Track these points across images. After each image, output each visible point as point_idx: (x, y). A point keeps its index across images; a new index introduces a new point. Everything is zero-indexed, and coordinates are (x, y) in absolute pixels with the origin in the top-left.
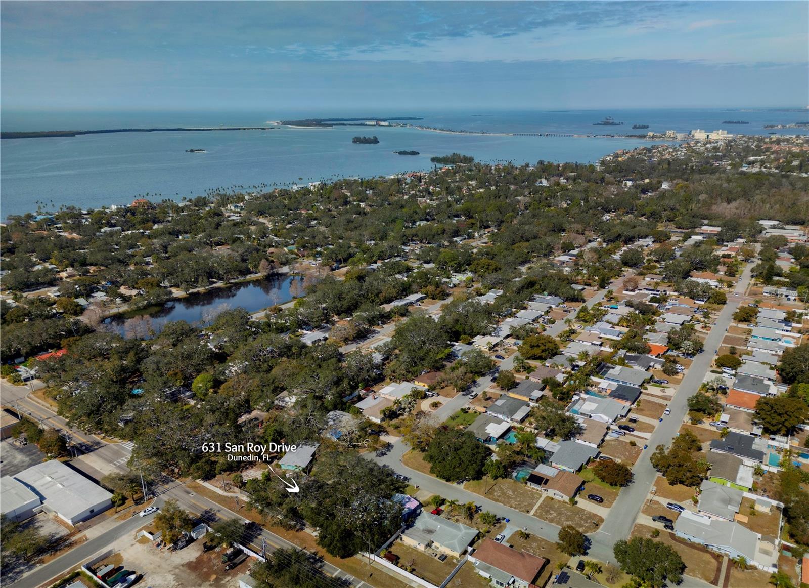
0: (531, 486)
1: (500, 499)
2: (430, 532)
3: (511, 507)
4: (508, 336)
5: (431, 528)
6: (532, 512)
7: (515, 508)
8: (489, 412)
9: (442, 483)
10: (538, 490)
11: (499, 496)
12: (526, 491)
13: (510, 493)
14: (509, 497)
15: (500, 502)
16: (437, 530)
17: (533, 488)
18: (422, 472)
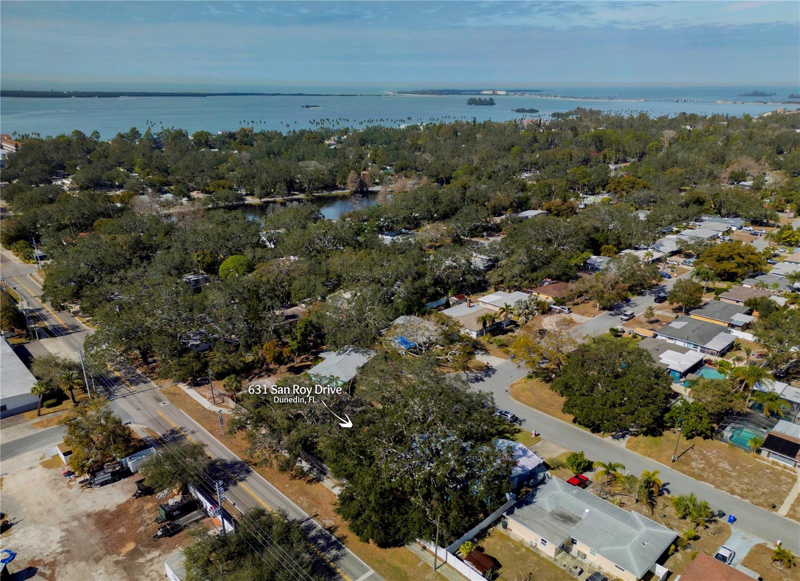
0: (768, 458)
1: (705, 475)
2: (568, 519)
3: (733, 492)
4: (673, 253)
5: (570, 511)
6: (783, 510)
7: (742, 496)
8: (659, 337)
9: (582, 434)
10: (785, 467)
11: (703, 470)
12: (761, 467)
13: (725, 465)
14: (724, 474)
15: (705, 480)
16: (583, 517)
17: (774, 463)
18: (545, 412)
